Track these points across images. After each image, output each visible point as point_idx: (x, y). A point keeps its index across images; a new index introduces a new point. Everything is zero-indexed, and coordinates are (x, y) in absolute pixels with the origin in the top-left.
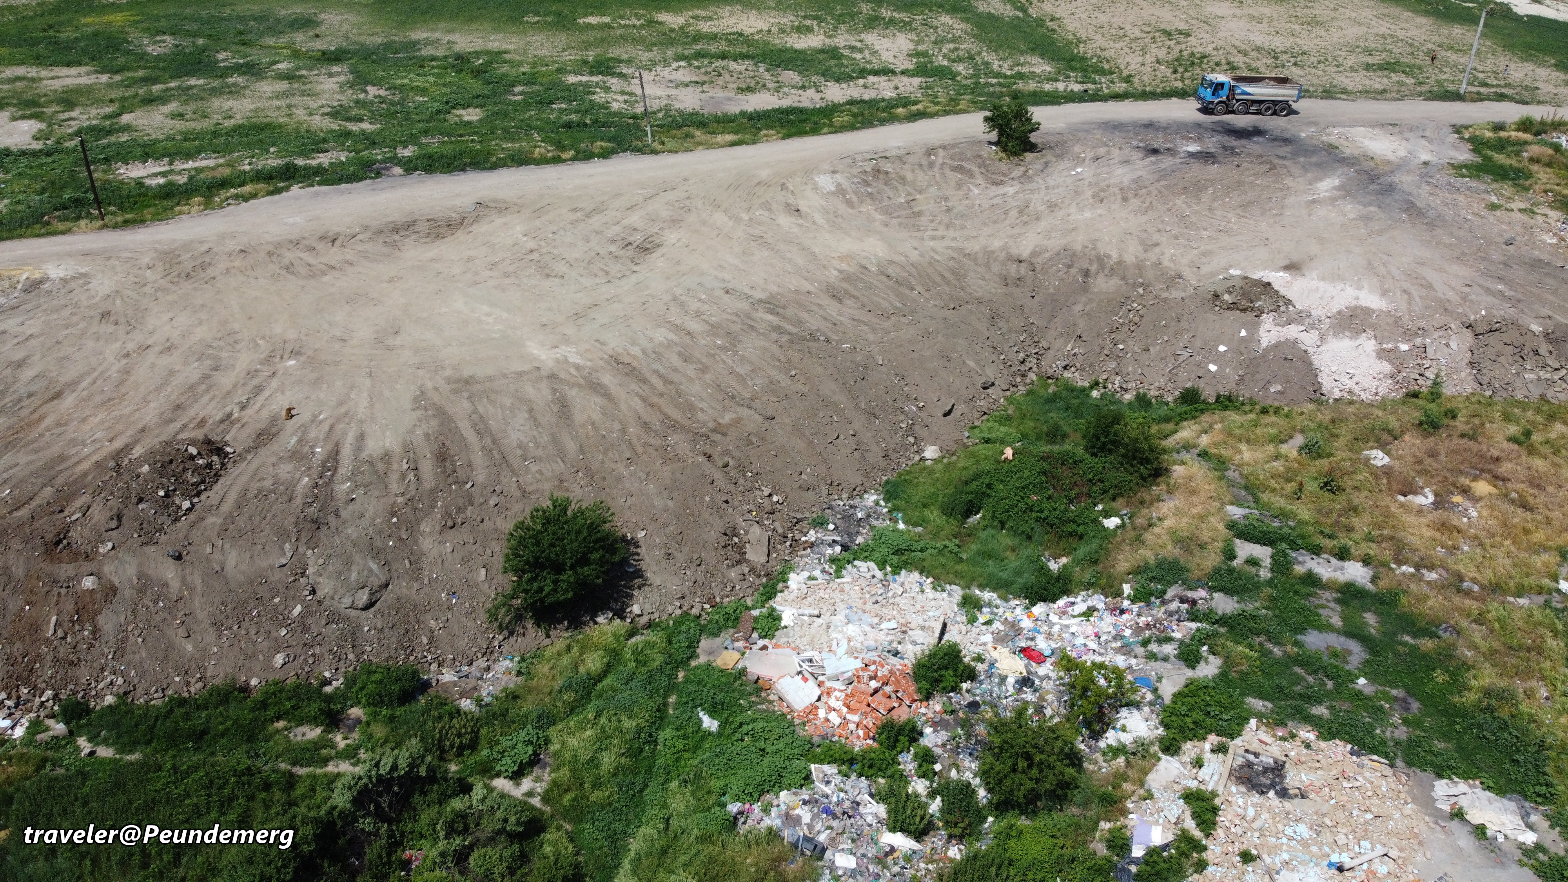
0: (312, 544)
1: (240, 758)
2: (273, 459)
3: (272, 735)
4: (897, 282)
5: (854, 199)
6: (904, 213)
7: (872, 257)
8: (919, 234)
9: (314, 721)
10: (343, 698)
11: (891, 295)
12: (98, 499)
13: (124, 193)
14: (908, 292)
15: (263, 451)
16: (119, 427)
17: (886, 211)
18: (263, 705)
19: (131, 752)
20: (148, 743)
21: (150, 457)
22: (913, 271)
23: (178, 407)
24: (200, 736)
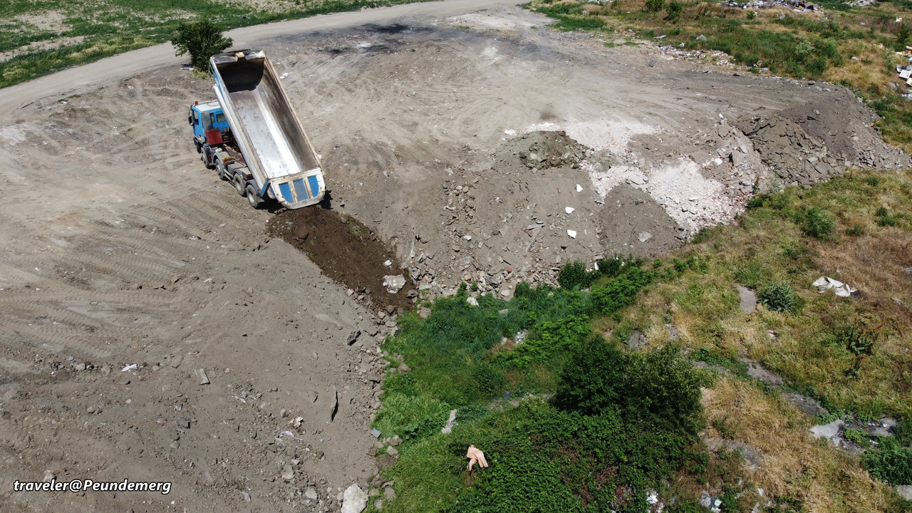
4: (159, 231)
5: (54, 143)
6: (124, 145)
7: (109, 207)
8: (158, 164)
11: (160, 251)
14: (182, 241)
17: (100, 148)
22: (174, 210)
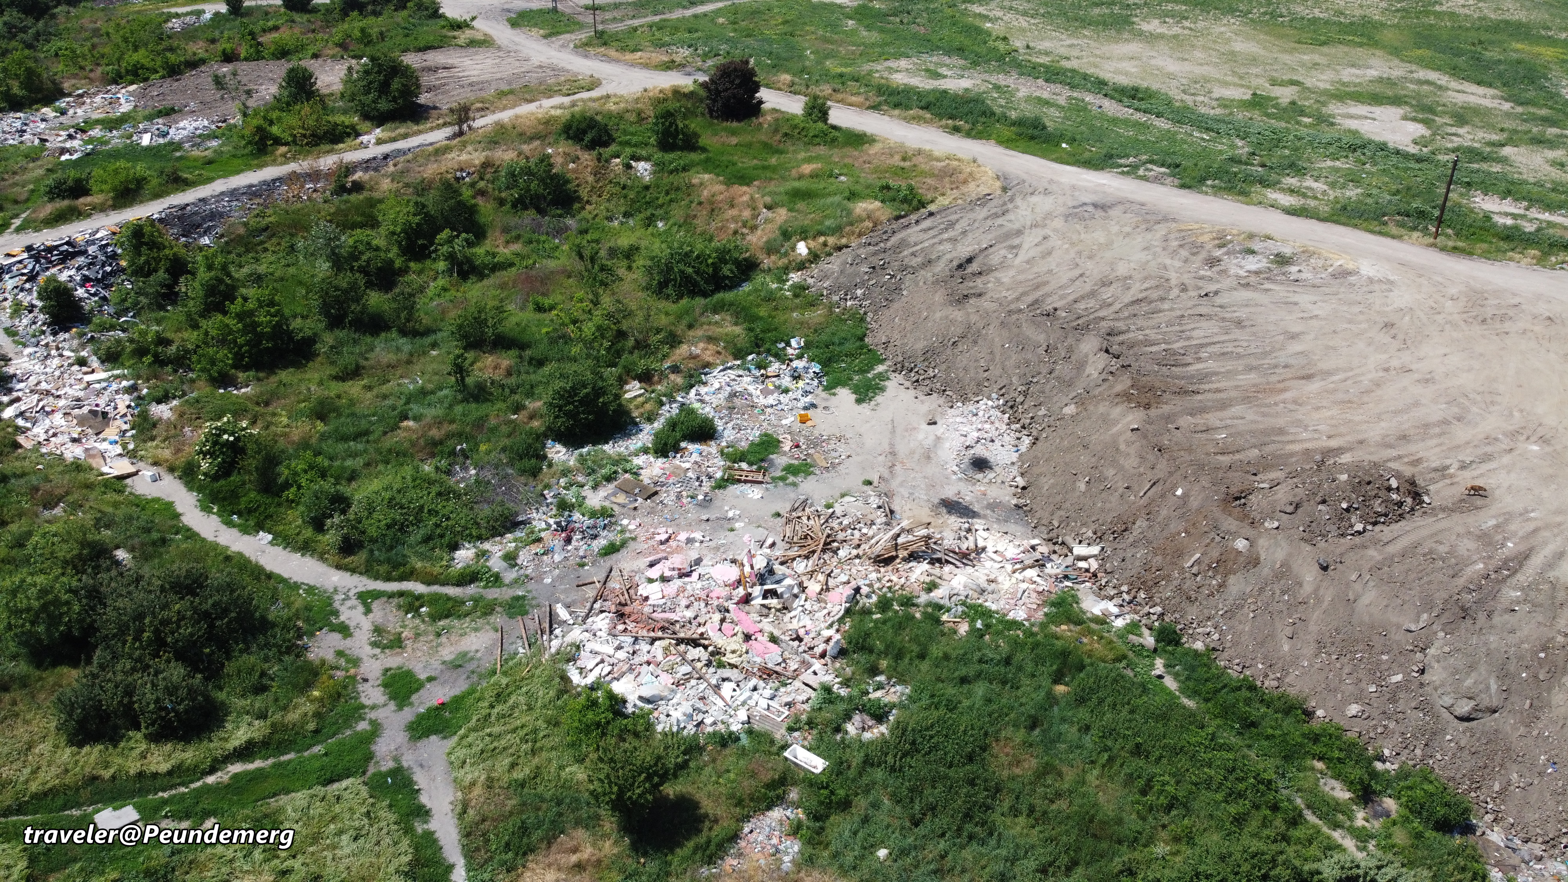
0: (1448, 630)
1: (1268, 767)
2: (1461, 530)
3: (1305, 769)
9: (1350, 785)
10: (1387, 782)
12: (1290, 481)
13: (1469, 221)
15: (1456, 517)
16: (1342, 429)
18: (1316, 738)
19: (1189, 697)
20: (1207, 700)
21: (1353, 469)
23: (1404, 438)
24: (1249, 724)
